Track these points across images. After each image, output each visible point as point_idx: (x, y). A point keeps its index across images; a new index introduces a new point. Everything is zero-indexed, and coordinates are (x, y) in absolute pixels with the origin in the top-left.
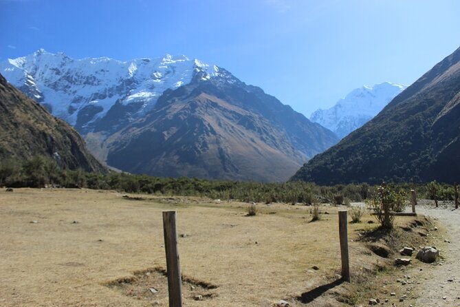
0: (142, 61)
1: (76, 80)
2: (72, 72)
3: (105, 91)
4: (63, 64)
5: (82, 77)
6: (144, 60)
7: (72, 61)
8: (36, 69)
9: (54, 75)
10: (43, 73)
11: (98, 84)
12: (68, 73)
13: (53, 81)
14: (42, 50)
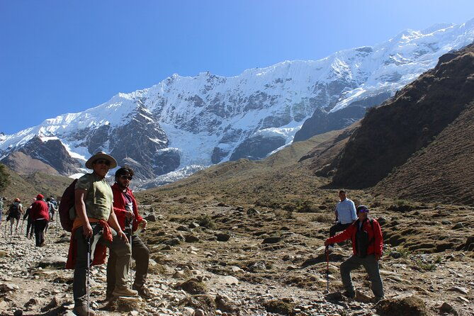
0: (357, 52)
1: (230, 108)
2: (224, 96)
3: (288, 110)
4: (208, 88)
5: (240, 100)
6: (361, 50)
7: (224, 81)
8: (163, 104)
9: (192, 108)
10: (174, 108)
11: (272, 104)
12: (216, 100)
13: (190, 117)
14: (175, 75)
